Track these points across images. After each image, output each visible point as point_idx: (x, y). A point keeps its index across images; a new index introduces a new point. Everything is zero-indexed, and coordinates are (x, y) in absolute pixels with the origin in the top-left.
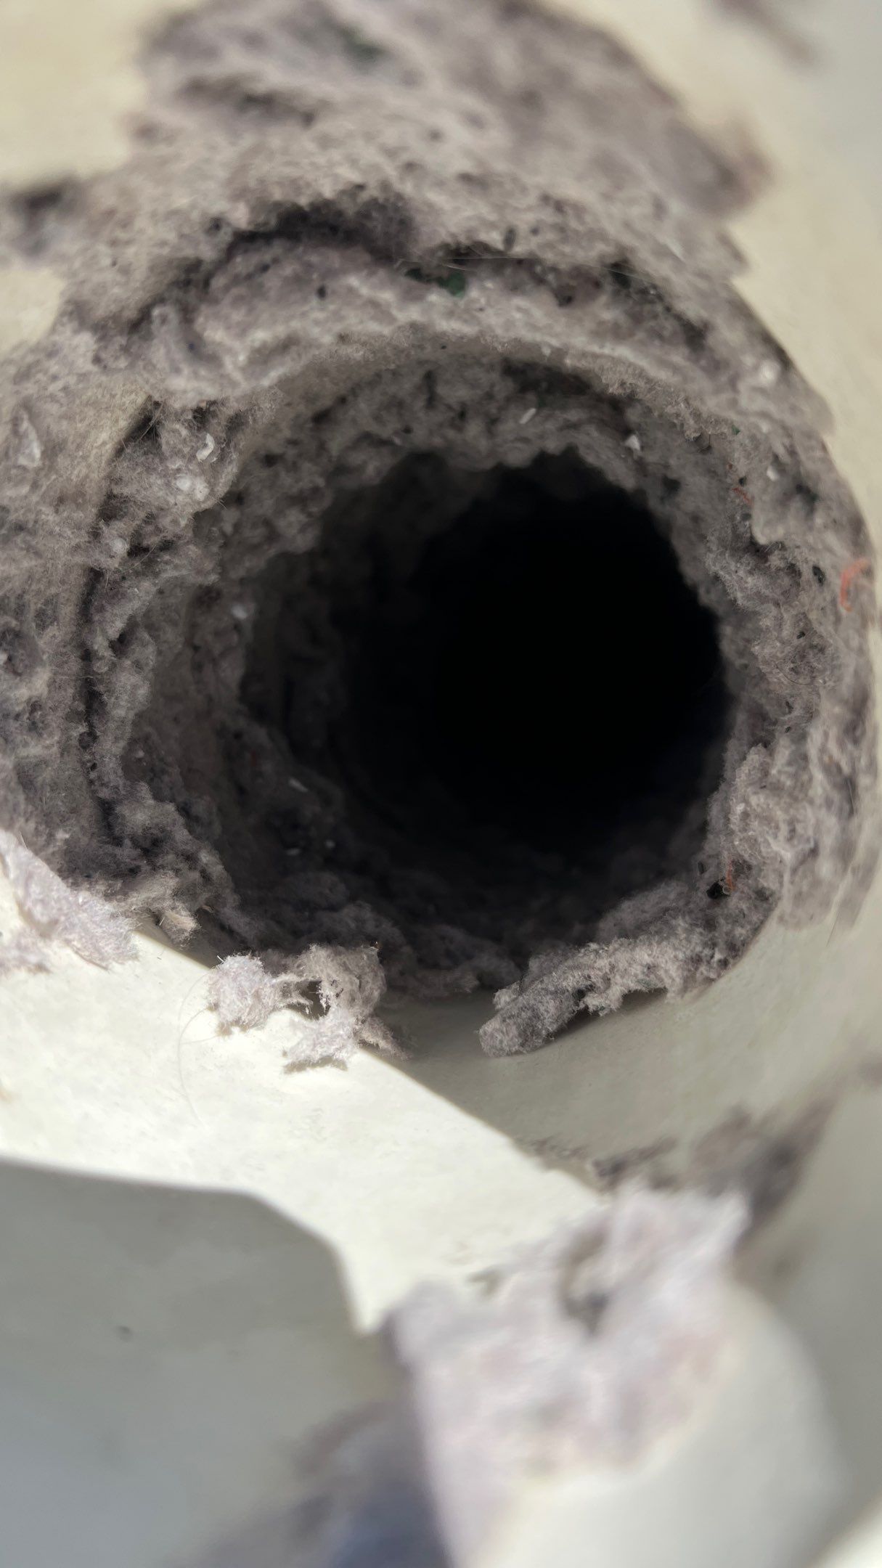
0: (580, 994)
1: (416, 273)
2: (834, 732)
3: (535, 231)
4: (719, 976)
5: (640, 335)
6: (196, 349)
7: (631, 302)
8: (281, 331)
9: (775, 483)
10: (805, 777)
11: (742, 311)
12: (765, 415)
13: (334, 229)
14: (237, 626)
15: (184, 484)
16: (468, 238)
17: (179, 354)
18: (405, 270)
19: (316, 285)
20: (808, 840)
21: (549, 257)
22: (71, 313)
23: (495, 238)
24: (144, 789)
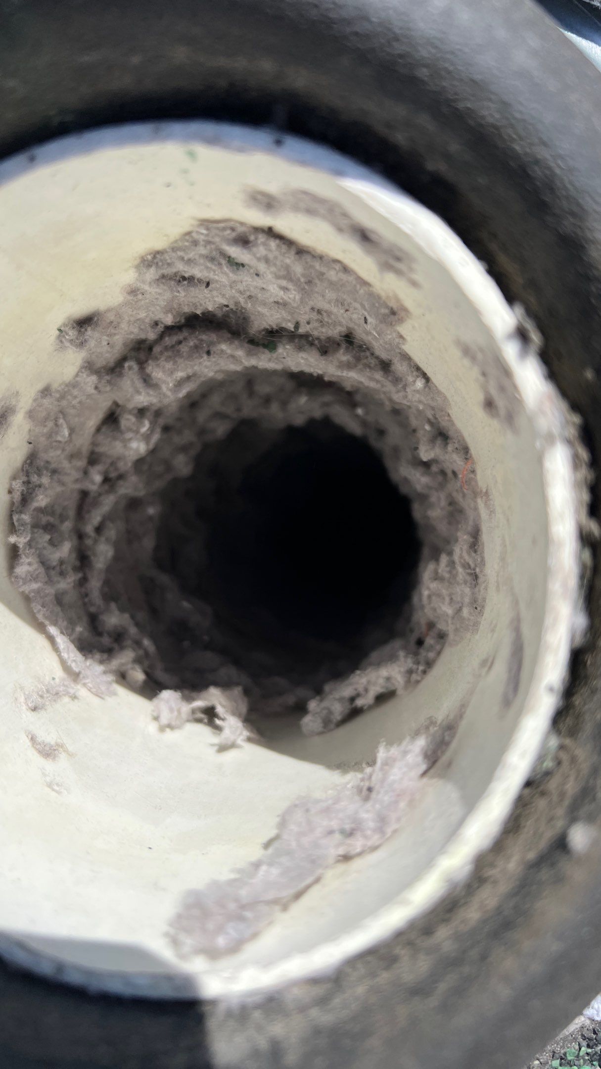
0: (352, 699)
1: (252, 342)
2: (465, 547)
3: (308, 323)
4: (422, 679)
5: (360, 366)
6: (147, 380)
7: (354, 352)
8: (190, 371)
9: (429, 432)
10: (454, 572)
11: (406, 358)
12: (420, 402)
13: (211, 322)
14: (150, 518)
15: (134, 445)
16: (277, 326)
17: (139, 384)
18: (247, 341)
19: (206, 349)
20: (458, 602)
21: (316, 333)
22: (86, 367)
23: (291, 326)
24: (113, 605)
